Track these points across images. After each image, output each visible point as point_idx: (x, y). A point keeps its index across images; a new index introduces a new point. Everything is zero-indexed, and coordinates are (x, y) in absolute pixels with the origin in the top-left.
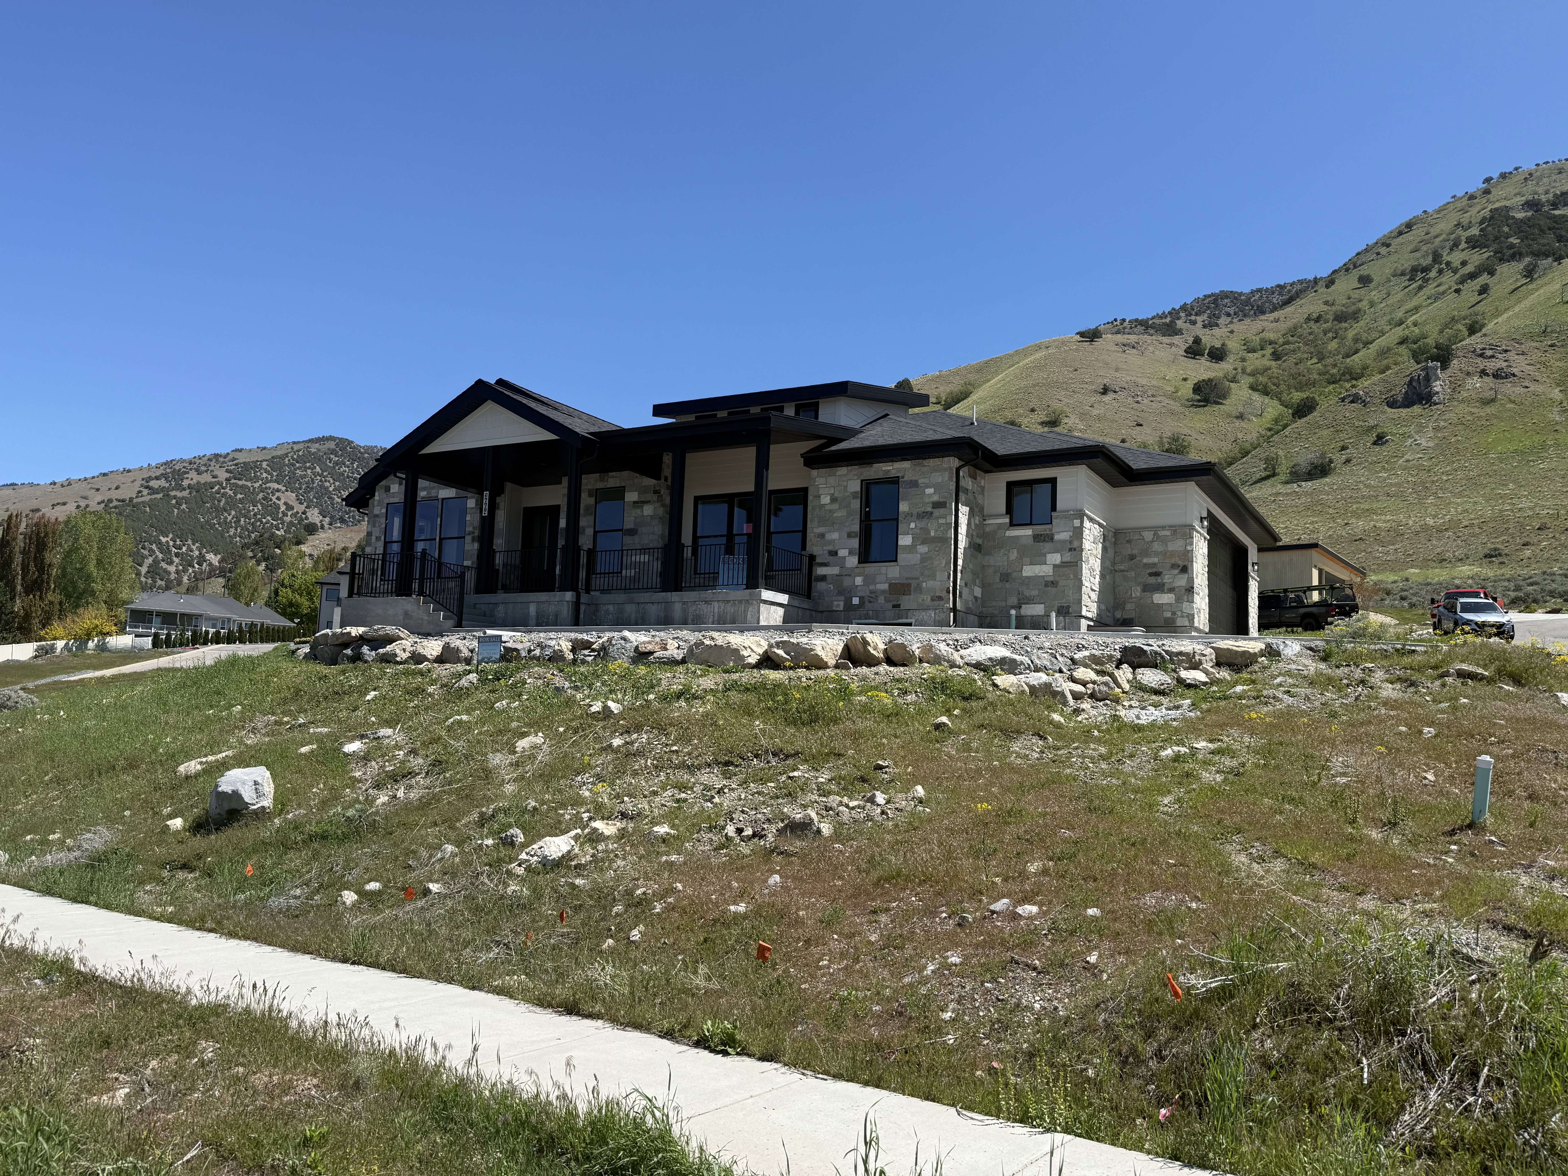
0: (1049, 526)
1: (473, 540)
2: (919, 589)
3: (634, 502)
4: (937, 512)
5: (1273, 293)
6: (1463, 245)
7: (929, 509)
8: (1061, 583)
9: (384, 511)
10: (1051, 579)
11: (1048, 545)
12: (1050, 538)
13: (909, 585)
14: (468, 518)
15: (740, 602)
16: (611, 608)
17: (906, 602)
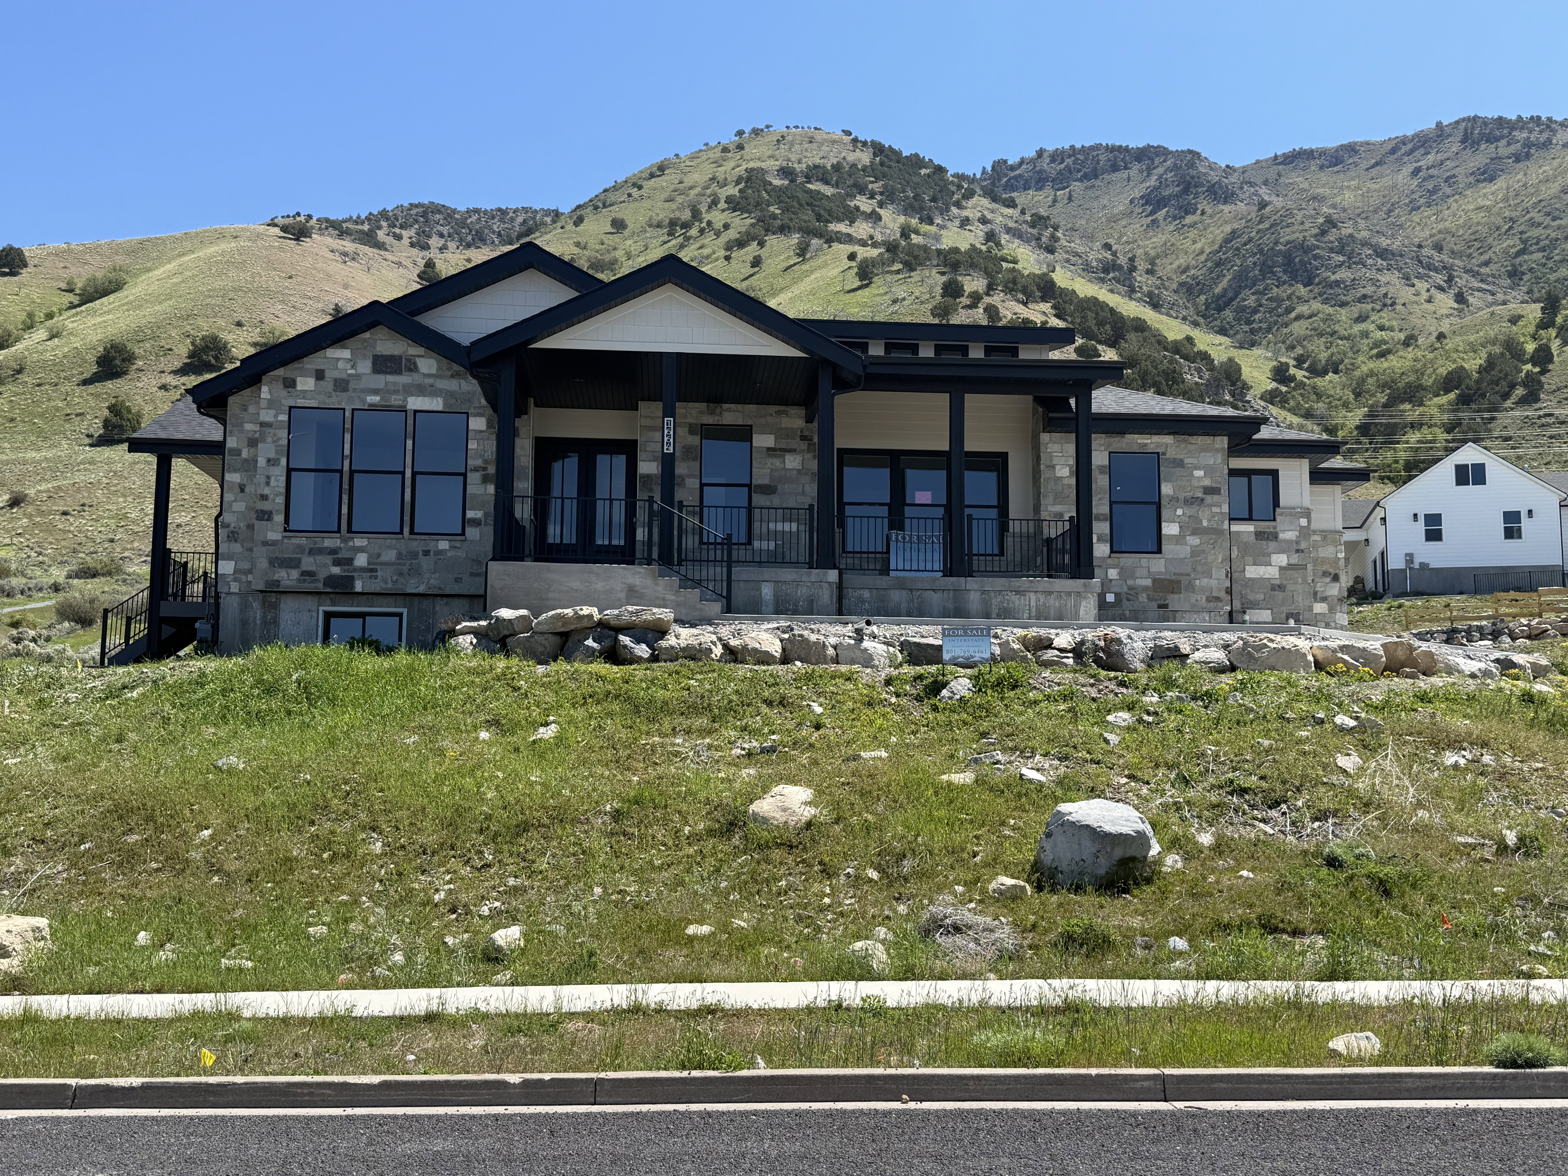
0: (1272, 523)
1: (485, 480)
2: (1191, 587)
3: (769, 449)
4: (1209, 499)
5: (493, 218)
6: (722, 205)
7: (1200, 495)
8: (1289, 587)
9: (284, 417)
10: (1277, 582)
11: (1272, 545)
12: (1274, 536)
13: (1179, 582)
14: (472, 445)
15: (1069, 594)
16: (866, 594)
17: (1175, 602)
